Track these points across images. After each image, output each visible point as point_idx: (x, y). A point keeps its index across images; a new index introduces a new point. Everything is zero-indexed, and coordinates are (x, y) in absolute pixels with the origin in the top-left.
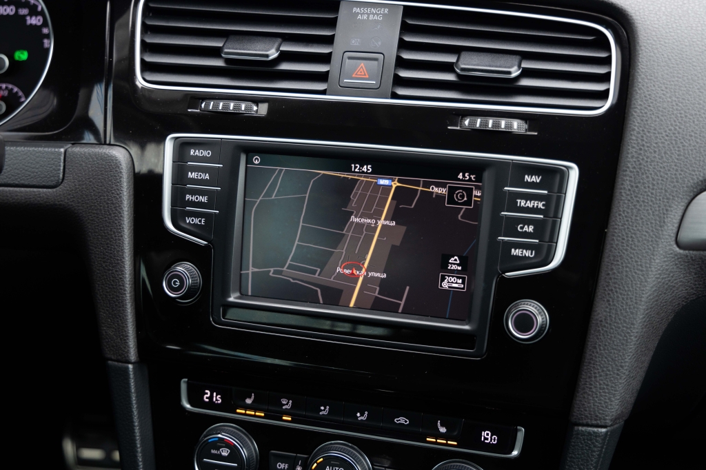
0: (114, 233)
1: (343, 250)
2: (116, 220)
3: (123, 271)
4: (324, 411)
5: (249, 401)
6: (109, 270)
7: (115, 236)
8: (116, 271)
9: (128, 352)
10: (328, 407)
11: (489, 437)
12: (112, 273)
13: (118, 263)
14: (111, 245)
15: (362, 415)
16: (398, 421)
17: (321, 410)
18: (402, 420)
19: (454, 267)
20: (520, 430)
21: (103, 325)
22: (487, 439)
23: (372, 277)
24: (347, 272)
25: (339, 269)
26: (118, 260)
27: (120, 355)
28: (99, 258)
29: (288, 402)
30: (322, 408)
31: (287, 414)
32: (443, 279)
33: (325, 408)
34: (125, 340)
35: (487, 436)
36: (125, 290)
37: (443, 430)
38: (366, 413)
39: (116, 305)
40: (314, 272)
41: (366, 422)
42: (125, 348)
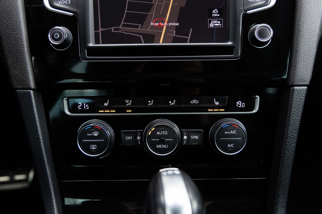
0: (13, 11)
1: (153, 13)
2: (13, 3)
3: (21, 33)
4: (151, 103)
5: (106, 104)
6: (12, 34)
7: (14, 13)
8: (17, 34)
9: (29, 82)
10: (152, 101)
11: (240, 104)
12: (14, 36)
13: (17, 29)
14: (11, 18)
15: (172, 102)
16: (192, 102)
17: (149, 103)
18: (195, 101)
19: (215, 15)
20: (257, 98)
21: (11, 68)
22: (240, 105)
23: (171, 26)
24: (157, 24)
25: (152, 24)
26: (17, 27)
27: (24, 85)
28: (4, 27)
29: (130, 101)
30: (149, 102)
31: (129, 109)
32: (210, 22)
33: (151, 101)
34: (27, 75)
35: (239, 104)
36: (24, 45)
37: (217, 103)
38: (175, 100)
39: (18, 55)
40: (137, 27)
41: (175, 106)
42: (27, 80)
